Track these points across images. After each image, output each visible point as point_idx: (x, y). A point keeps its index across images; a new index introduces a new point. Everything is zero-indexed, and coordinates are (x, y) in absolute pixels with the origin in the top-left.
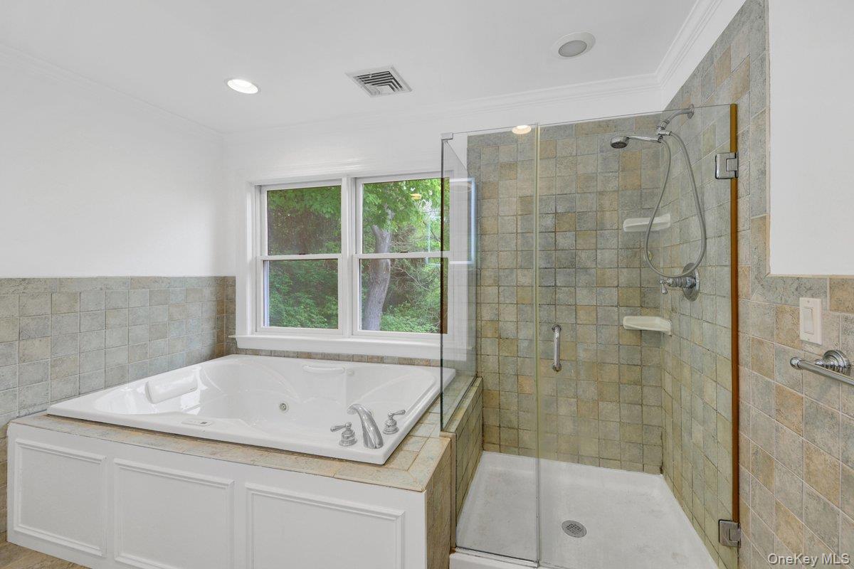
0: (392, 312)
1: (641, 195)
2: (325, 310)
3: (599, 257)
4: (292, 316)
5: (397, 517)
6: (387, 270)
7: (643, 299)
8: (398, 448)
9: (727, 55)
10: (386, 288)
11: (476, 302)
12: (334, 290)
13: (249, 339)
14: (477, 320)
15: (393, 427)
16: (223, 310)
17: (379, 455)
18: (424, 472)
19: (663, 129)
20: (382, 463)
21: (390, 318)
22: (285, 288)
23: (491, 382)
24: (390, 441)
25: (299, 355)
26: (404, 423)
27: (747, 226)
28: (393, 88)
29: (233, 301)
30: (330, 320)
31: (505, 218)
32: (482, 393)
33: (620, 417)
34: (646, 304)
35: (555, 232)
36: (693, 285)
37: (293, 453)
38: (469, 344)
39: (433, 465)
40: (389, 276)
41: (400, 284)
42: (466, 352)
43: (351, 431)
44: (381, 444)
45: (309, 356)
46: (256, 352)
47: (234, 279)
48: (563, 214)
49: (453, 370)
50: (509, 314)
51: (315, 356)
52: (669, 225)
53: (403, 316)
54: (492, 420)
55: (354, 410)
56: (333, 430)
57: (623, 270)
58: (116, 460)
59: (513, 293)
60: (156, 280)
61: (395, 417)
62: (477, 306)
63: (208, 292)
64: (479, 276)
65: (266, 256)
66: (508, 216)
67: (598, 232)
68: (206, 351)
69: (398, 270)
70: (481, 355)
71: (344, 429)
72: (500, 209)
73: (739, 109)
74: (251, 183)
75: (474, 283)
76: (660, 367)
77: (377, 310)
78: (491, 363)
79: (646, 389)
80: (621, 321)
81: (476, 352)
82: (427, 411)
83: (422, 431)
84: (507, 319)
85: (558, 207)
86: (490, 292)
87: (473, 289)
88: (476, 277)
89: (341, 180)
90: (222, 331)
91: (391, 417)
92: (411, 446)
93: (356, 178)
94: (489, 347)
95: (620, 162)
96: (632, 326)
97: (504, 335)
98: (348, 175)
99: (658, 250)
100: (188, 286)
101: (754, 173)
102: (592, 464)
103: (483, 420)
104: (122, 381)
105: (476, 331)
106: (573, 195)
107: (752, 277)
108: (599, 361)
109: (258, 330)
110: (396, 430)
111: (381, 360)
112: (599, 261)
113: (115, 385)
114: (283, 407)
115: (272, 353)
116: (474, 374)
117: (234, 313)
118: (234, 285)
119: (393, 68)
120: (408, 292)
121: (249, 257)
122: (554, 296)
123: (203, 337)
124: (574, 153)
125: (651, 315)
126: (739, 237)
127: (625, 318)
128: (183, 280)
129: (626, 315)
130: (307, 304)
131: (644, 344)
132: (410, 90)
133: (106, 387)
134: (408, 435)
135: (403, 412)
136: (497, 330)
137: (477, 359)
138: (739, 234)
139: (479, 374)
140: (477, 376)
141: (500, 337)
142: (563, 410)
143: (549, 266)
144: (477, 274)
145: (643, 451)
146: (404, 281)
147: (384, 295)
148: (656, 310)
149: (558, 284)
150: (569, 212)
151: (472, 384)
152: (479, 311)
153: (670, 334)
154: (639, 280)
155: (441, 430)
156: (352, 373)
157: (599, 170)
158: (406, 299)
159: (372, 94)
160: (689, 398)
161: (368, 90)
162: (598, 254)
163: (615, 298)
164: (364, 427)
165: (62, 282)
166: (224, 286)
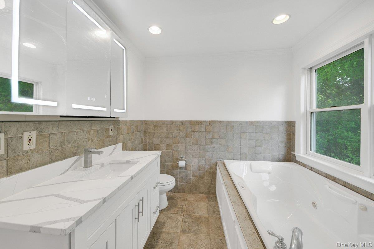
13: (301, 157)
16: (290, 138)
25: (327, 176)
29: (294, 134)
45: (334, 179)
46: (304, 165)
47: (294, 123)
51: (338, 181)
60: (258, 122)
63: (282, 129)
65: (314, 108)
68: (281, 157)
74: (305, 69)
90: (290, 149)
100: (273, 125)
104: (246, 160)
109: (307, 152)
113: (243, 160)
115: (312, 169)
118: (294, 126)
121: (302, 110)
123: (280, 150)
128: (269, 123)
133: (241, 160)
165: (229, 122)
166: (290, 127)
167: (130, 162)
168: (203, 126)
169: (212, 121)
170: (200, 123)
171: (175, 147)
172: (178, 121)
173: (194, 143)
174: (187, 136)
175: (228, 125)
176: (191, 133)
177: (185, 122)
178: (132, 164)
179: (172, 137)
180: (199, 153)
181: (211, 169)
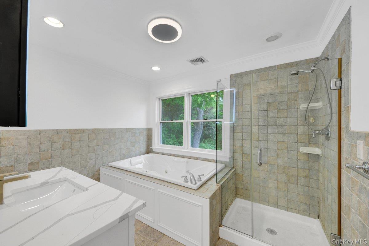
0: (204, 142)
1: (309, 94)
2: (179, 140)
3: (288, 121)
4: (168, 142)
5: (201, 206)
6: (202, 125)
7: (310, 140)
8: (201, 186)
9: (339, 36)
10: (202, 132)
11: (233, 139)
12: (182, 133)
14: (233, 146)
15: (200, 179)
16: (149, 139)
17: (195, 187)
18: (210, 194)
19: (314, 67)
20: (196, 189)
21: (203, 144)
22: (166, 132)
23: (239, 171)
24: (199, 183)
25: (171, 155)
26: (204, 179)
27: (344, 110)
28: (202, 62)
29: (152, 136)
30: (181, 144)
31: (246, 105)
32: (235, 174)
33: (298, 191)
34: (311, 142)
35: (268, 110)
36: (328, 134)
37: (170, 183)
38: (230, 155)
39: (212, 193)
40: (203, 127)
41: (207, 130)
42: (229, 158)
43: (187, 178)
44: (196, 183)
45: (174, 155)
46: (158, 153)
47: (152, 129)
48: (271, 103)
49: (224, 165)
50: (247, 144)
51: (176, 156)
52: (321, 107)
53: (209, 144)
54: (240, 186)
55: (188, 172)
56: (181, 177)
57: (300, 127)
58: (126, 179)
59: (249, 135)
60: (132, 129)
61: (200, 176)
62: (233, 140)
63: (145, 133)
64: (234, 129)
65: (161, 121)
66: (247, 105)
67: (288, 110)
68: (144, 151)
69: (206, 124)
70: (235, 159)
71: (185, 177)
72: (243, 102)
73: (342, 60)
74: (157, 97)
75: (232, 131)
76: (318, 171)
77: (197, 141)
78: (239, 163)
79: (311, 180)
80: (299, 149)
81: (233, 158)
82: (212, 177)
83: (210, 182)
84: (246, 146)
85: (269, 101)
86: (238, 135)
87: (232, 133)
88: (233, 129)
89: (184, 94)
90: (149, 145)
91: (199, 176)
92: (206, 186)
93: (189, 93)
94: (238, 156)
95: (299, 80)
96: (305, 152)
97: (245, 152)
98: (187, 93)
99: (318, 118)
101: (346, 88)
102: (284, 209)
103: (236, 185)
104: (124, 159)
105: (233, 150)
106: (276, 95)
107: (345, 131)
108: (288, 166)
109: (159, 145)
110: (201, 180)
111: (197, 159)
112: (288, 122)
113: (123, 159)
114: (166, 172)
115: (163, 154)
116: (232, 167)
117: (152, 140)
118: (152, 131)
119: (202, 57)
120: (211, 134)
121: (156, 121)
122: (267, 137)
123: (143, 147)
124: (277, 77)
125: (314, 147)
126: (342, 114)
127: (301, 148)
128: (139, 129)
129: (302, 146)
130: (173, 138)
131: (310, 160)
132: (208, 61)
133: (121, 160)
134: (205, 183)
135: (203, 175)
136: (242, 150)
137: (233, 161)
138: (342, 113)
139: (234, 167)
140: (233, 168)
141: (243, 153)
142: (271, 185)
143: (265, 124)
144: (233, 128)
145: (309, 208)
146: (209, 129)
147: (200, 135)
148: (316, 144)
149: (269, 132)
150: (274, 102)
151: (231, 170)
152: (234, 142)
153: (321, 155)
154: (308, 131)
155: (217, 183)
156: (188, 162)
157: (288, 84)
158: (210, 137)
159: (195, 65)
160: (327, 184)
161: (194, 64)
162: (288, 119)
163: (297, 139)
164: (191, 178)
165: (112, 129)
166: (149, 131)
167: (49, 183)
168: (85, 134)
169: (95, 129)
170: (82, 131)
171: (44, 164)
172: (50, 130)
173: (74, 154)
174: (63, 148)
175: (111, 132)
176: (70, 143)
177: (61, 131)
178: (50, 184)
179: (39, 151)
180: (80, 163)
181: (94, 176)
